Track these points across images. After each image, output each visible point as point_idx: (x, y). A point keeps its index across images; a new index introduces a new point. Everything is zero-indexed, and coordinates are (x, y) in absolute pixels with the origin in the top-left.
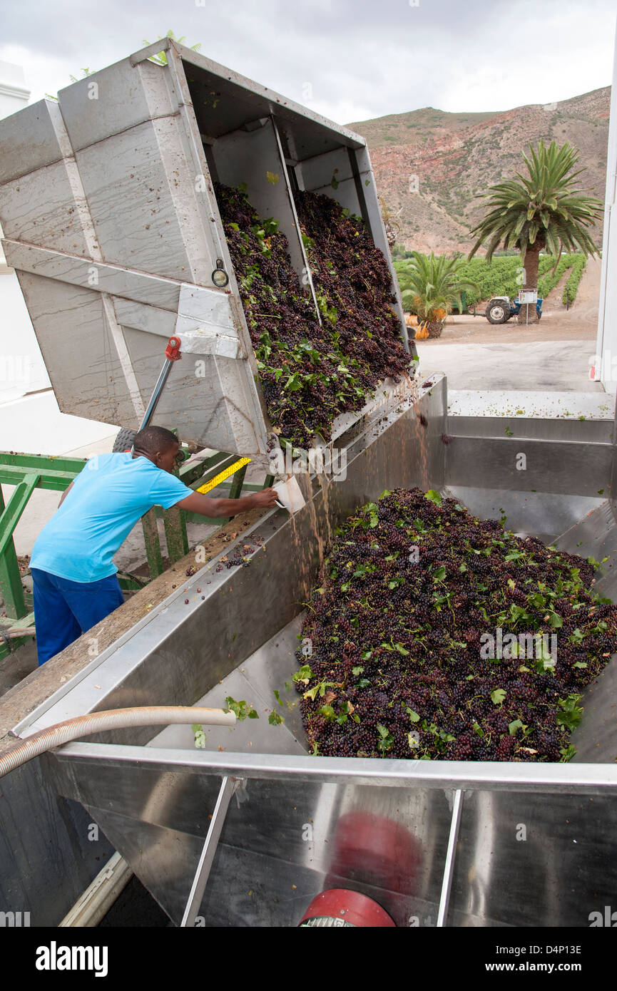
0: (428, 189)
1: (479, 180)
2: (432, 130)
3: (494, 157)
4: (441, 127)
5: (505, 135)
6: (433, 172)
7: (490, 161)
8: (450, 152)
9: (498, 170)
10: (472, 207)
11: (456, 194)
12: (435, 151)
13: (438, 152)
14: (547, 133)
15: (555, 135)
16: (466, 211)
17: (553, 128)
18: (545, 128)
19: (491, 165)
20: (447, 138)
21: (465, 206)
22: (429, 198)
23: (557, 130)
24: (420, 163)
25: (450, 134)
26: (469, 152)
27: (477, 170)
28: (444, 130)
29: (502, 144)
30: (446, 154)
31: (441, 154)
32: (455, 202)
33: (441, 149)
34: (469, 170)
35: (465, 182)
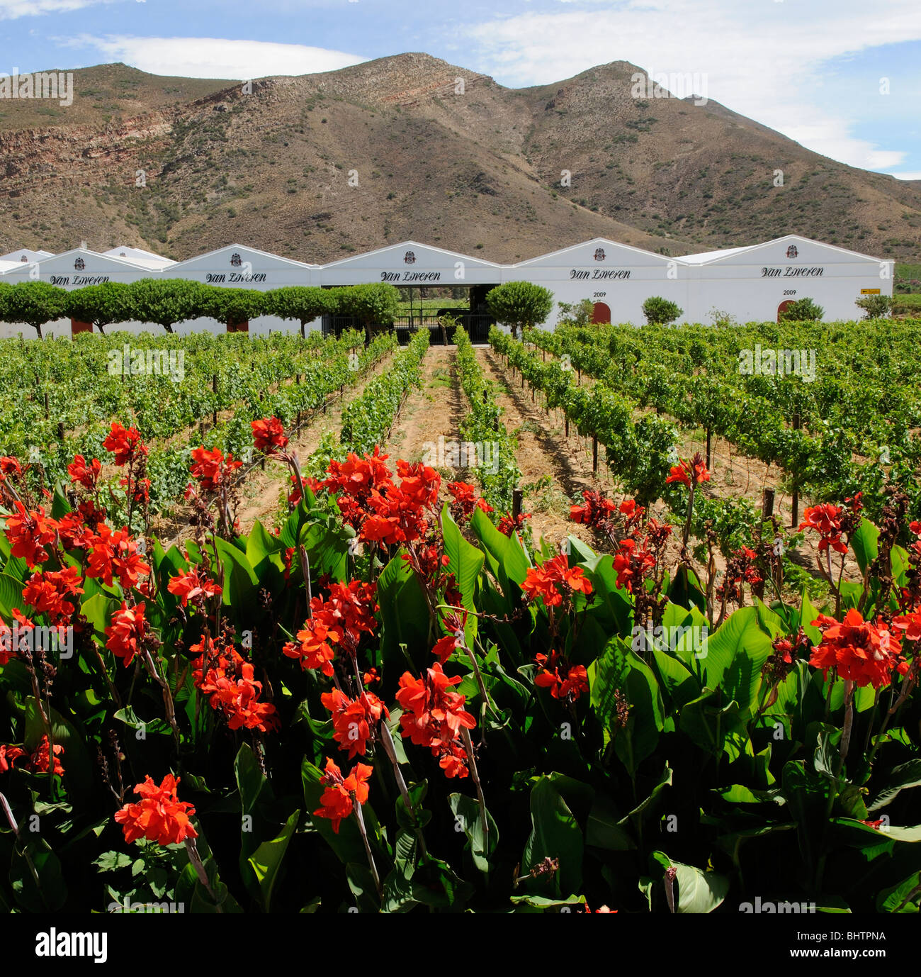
0: (111, 197)
1: (193, 188)
2: (122, 103)
3: (215, 154)
4: (135, 98)
5: (234, 121)
6: (120, 170)
7: (210, 159)
8: (149, 141)
9: (222, 173)
10: (181, 229)
11: (157, 207)
12: (124, 137)
13: (129, 139)
14: (298, 122)
15: (311, 126)
16: (171, 235)
17: (309, 114)
18: (295, 113)
19: (211, 165)
20: (142, 120)
21: (169, 228)
22: (112, 212)
23: (315, 117)
24: (98, 155)
25: (150, 112)
26: (179, 141)
27: (190, 171)
28: (139, 105)
29: (229, 133)
30: (143, 143)
31: (134, 143)
32: (156, 220)
33: (135, 134)
34: (179, 171)
35: (171, 189)
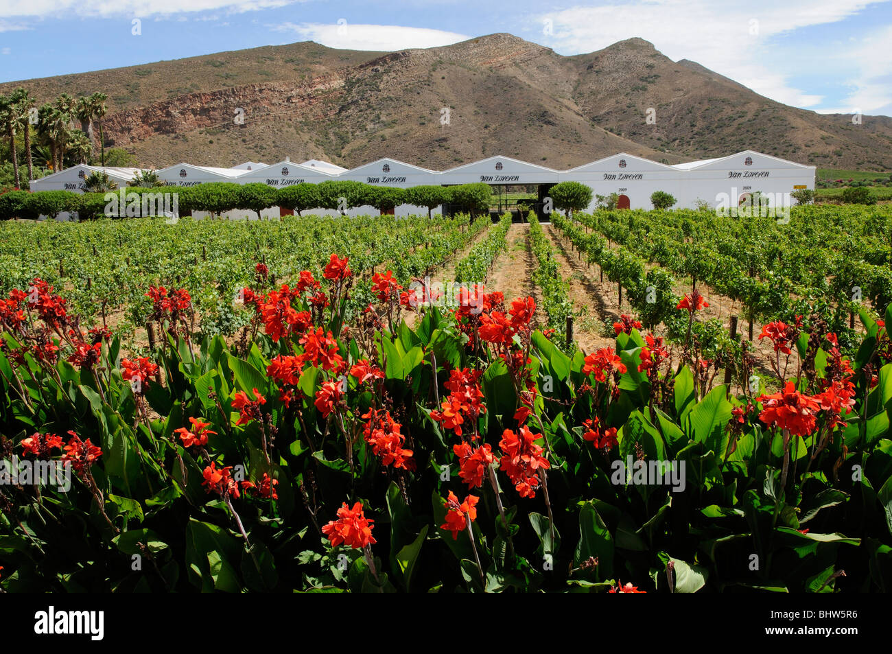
0: (305, 128)
1: (358, 122)
2: (312, 67)
3: (372, 99)
4: (320, 63)
5: (385, 78)
6: (311, 110)
7: (369, 103)
8: (330, 91)
9: (377, 112)
10: (350, 148)
11: (335, 134)
12: (314, 89)
13: (317, 90)
14: (426, 79)
15: (434, 81)
16: (344, 152)
17: (433, 73)
18: (425, 72)
19: (370, 107)
20: (325, 78)
21: (343, 148)
22: (306, 137)
23: (437, 76)
24: (297, 101)
25: (330, 72)
26: (349, 91)
27: (356, 111)
28: (324, 68)
29: (382, 86)
30: (326, 93)
31: (320, 93)
32: (334, 142)
33: (321, 87)
34: (349, 111)
35: (344, 123)
